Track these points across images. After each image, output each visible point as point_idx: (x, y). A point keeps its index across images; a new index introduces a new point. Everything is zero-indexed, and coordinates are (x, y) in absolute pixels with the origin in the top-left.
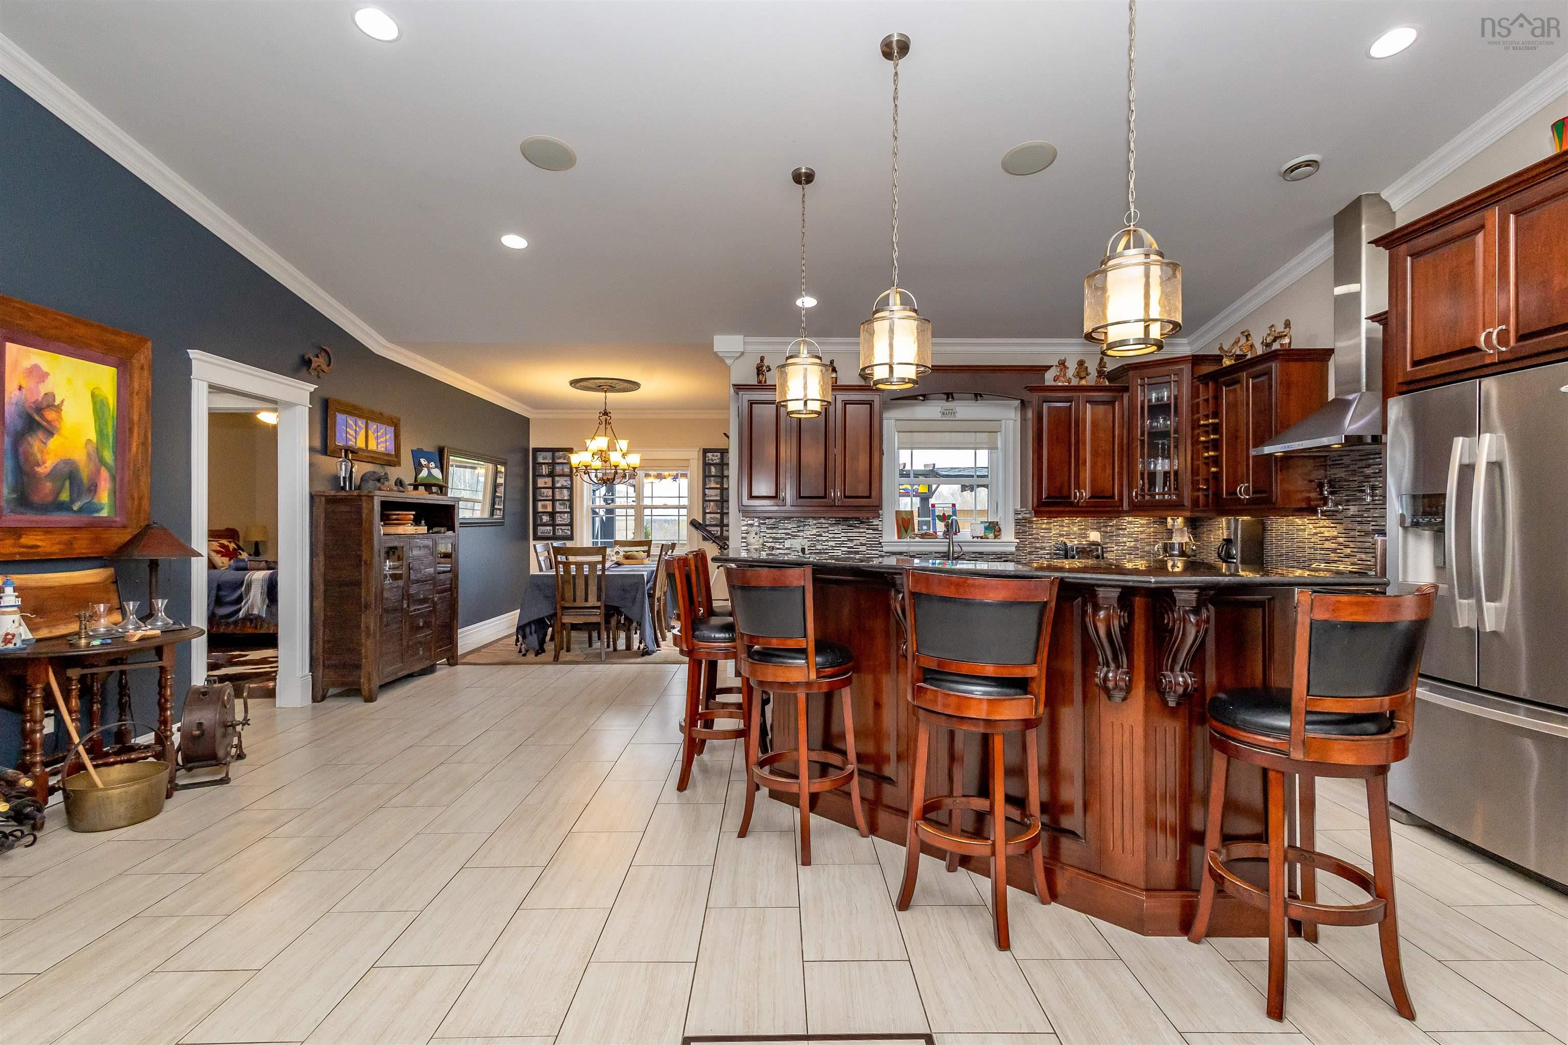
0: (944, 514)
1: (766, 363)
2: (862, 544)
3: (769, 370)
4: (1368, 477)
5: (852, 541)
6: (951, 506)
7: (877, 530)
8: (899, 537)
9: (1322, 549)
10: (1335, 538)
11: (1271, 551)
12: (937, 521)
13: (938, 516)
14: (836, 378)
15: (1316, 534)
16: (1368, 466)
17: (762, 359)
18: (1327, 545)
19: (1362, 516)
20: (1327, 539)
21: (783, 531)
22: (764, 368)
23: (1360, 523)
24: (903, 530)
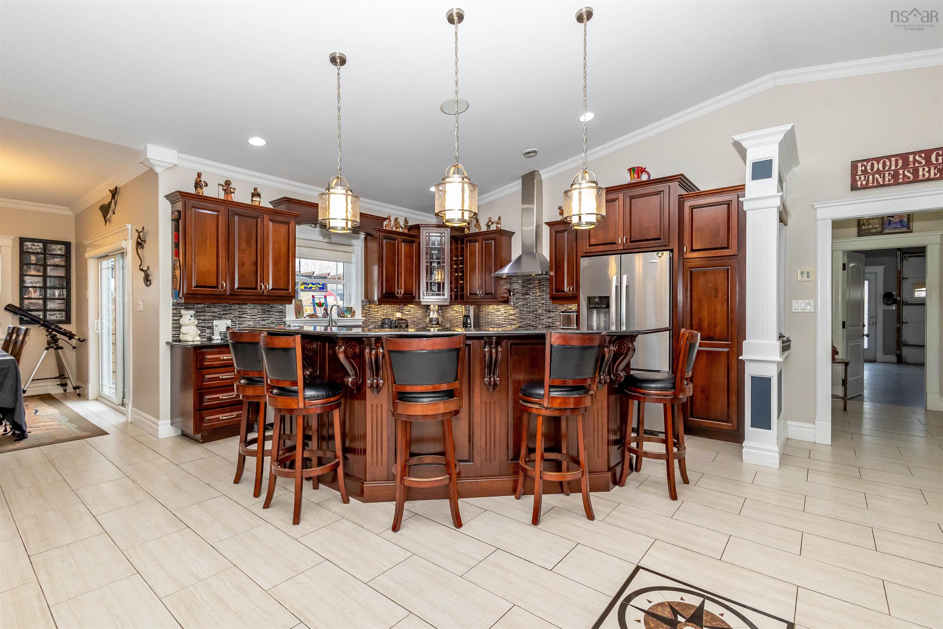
0: (320, 302)
1: (203, 179)
2: (273, 323)
3: (206, 185)
4: (530, 288)
5: (264, 320)
6: (324, 297)
7: (282, 312)
8: (297, 318)
9: (508, 319)
10: (514, 314)
11: (482, 321)
12: (316, 307)
13: (316, 303)
14: (260, 202)
15: (505, 313)
16: (530, 284)
17: (199, 175)
18: (511, 317)
19: (527, 305)
20: (511, 315)
21: (209, 314)
22: (203, 183)
23: (526, 308)
24: (298, 313)
